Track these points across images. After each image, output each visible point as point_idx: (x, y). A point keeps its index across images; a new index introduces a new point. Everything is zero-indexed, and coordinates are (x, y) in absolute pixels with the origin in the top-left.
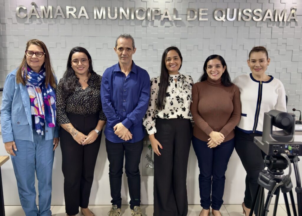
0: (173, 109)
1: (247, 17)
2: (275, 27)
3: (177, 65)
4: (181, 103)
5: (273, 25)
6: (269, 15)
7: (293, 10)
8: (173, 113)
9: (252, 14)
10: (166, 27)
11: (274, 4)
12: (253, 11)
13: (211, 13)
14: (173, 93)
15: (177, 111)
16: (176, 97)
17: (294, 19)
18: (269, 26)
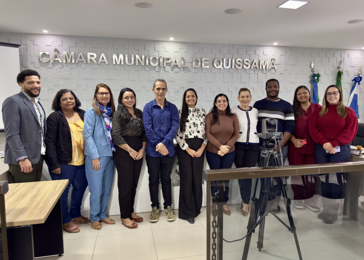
0: (191, 131)
1: (238, 66)
2: (260, 73)
3: (194, 101)
4: (196, 127)
5: (259, 72)
6: (255, 64)
7: (272, 60)
8: (191, 134)
9: (243, 63)
10: (175, 72)
11: (258, 55)
12: (243, 61)
13: (211, 62)
14: (191, 120)
15: (193, 133)
16: (193, 123)
17: (274, 68)
18: (255, 72)
